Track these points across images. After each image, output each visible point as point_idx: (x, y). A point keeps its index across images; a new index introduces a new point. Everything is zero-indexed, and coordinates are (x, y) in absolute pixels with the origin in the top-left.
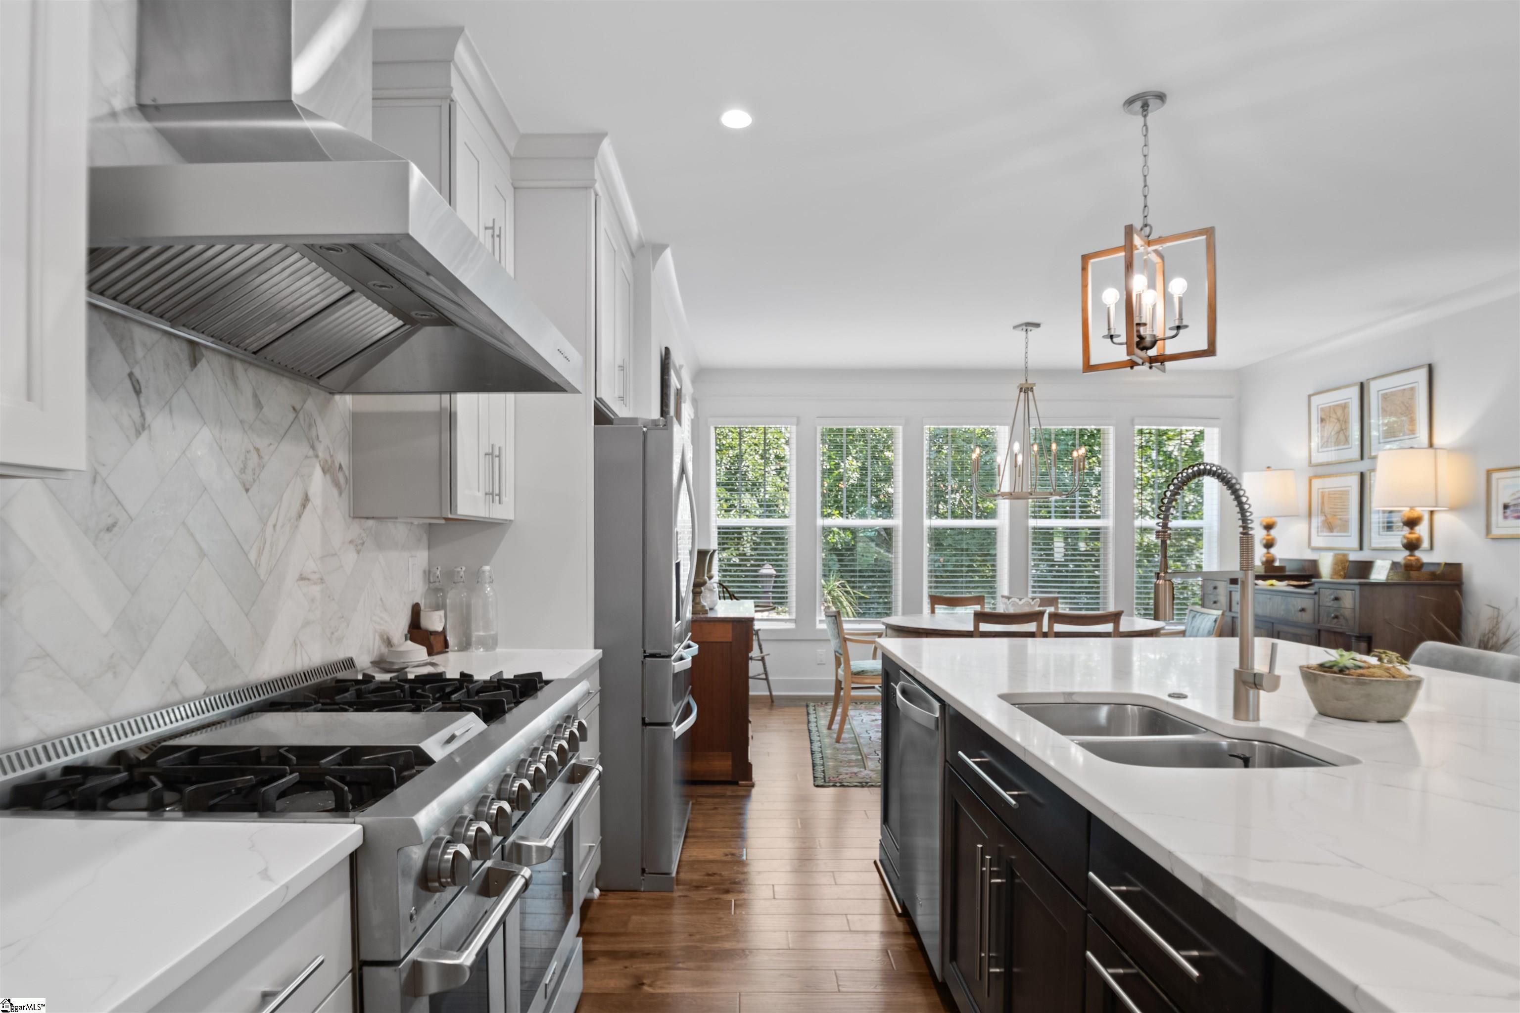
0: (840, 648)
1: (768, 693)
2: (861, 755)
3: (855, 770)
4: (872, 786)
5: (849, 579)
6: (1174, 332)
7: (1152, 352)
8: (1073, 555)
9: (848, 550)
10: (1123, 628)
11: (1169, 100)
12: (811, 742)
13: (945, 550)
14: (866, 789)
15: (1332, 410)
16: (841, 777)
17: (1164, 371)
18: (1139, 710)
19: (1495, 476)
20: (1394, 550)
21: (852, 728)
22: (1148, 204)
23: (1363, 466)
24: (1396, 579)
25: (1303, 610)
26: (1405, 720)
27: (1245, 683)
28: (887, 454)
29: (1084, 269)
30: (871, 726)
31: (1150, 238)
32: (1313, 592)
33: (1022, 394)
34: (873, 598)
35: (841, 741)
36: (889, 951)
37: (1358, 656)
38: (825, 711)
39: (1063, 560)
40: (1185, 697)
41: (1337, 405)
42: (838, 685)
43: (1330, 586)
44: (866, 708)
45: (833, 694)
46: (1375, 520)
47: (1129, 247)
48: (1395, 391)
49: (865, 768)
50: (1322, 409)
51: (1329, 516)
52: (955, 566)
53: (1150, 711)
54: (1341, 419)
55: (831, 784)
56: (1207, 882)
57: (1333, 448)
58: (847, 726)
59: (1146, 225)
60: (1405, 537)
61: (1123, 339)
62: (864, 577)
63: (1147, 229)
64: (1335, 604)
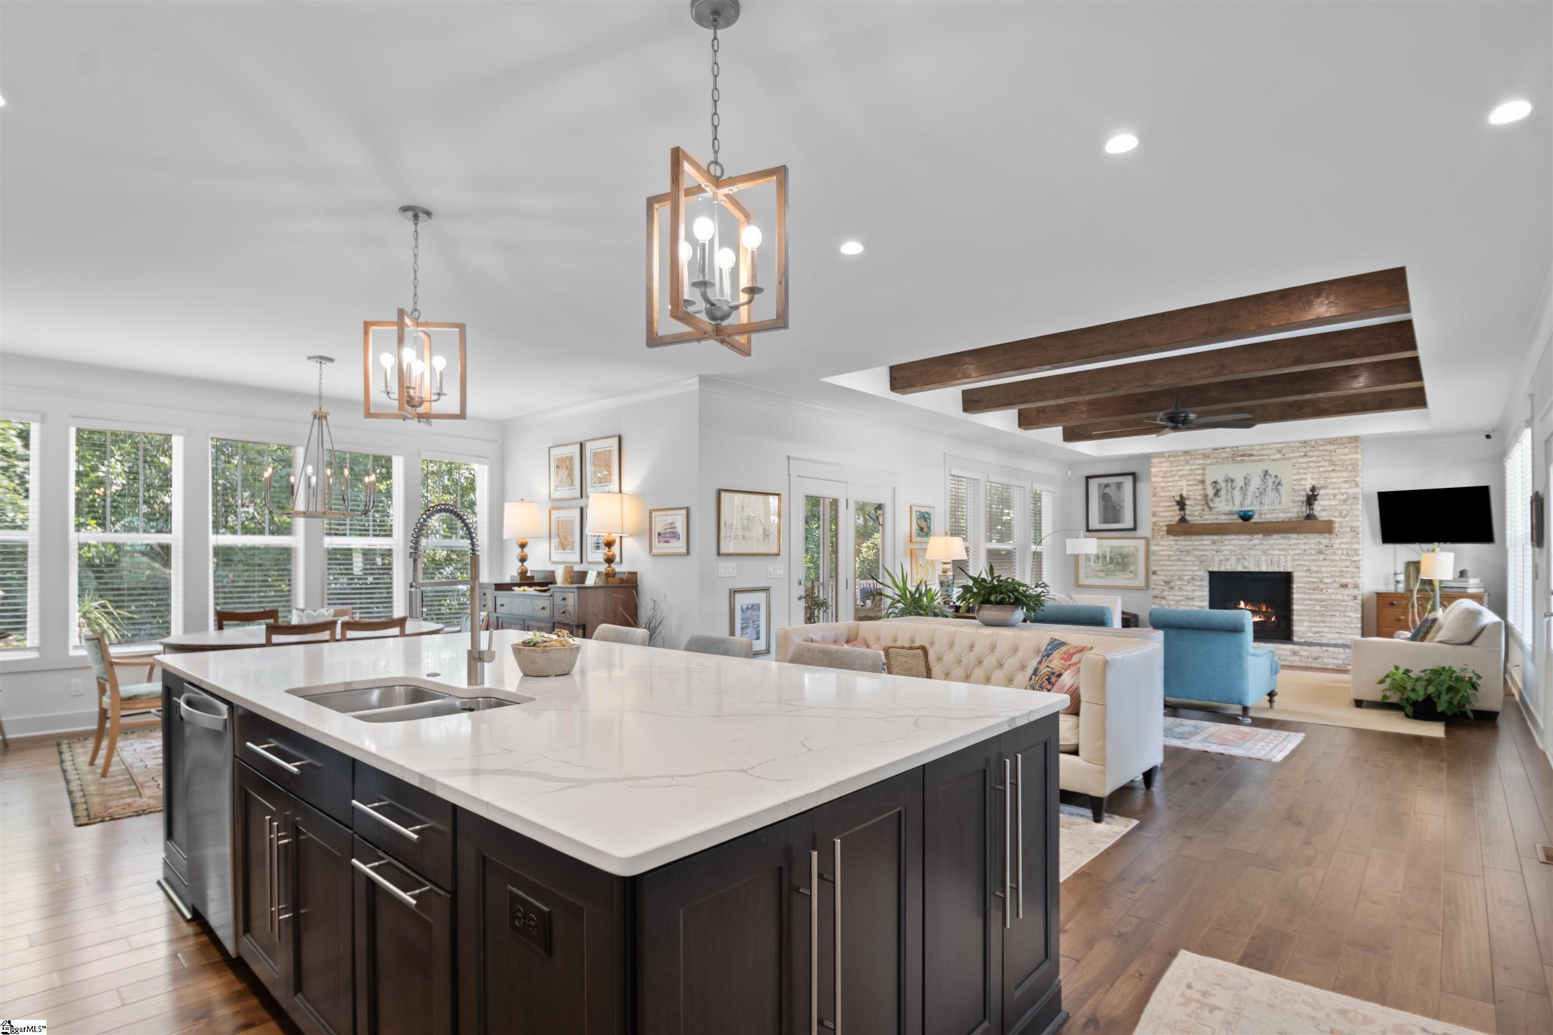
0: (105, 673)
2: (135, 784)
3: (129, 800)
4: (151, 812)
5: (112, 598)
6: (436, 397)
7: (420, 410)
8: (372, 569)
9: (108, 566)
10: (408, 631)
11: (434, 217)
12: (68, 782)
13: (236, 565)
14: (143, 817)
15: (563, 460)
16: (110, 811)
17: (430, 424)
18: (404, 689)
19: (654, 514)
20: (600, 563)
21: (122, 760)
22: (418, 294)
23: (582, 503)
24: (600, 583)
25: (543, 608)
26: (572, 673)
27: (474, 659)
28: (162, 459)
29: (366, 333)
30: (147, 754)
31: (419, 320)
32: (549, 594)
33: (316, 421)
34: (144, 618)
35: (108, 775)
36: (179, 955)
37: (546, 635)
38: (83, 747)
39: (361, 573)
40: (439, 675)
41: (567, 457)
42: (103, 715)
43: (562, 590)
44: (139, 737)
45: (95, 727)
46: (590, 542)
47: (401, 324)
48: (600, 451)
49: (141, 796)
50: (557, 459)
51: (562, 539)
52: (246, 581)
53: (414, 689)
54: (569, 467)
55: (98, 820)
56: (421, 776)
57: (565, 488)
58: (115, 759)
59: (416, 310)
60: (605, 554)
61: (396, 396)
62: (132, 595)
63: (417, 313)
64: (563, 603)
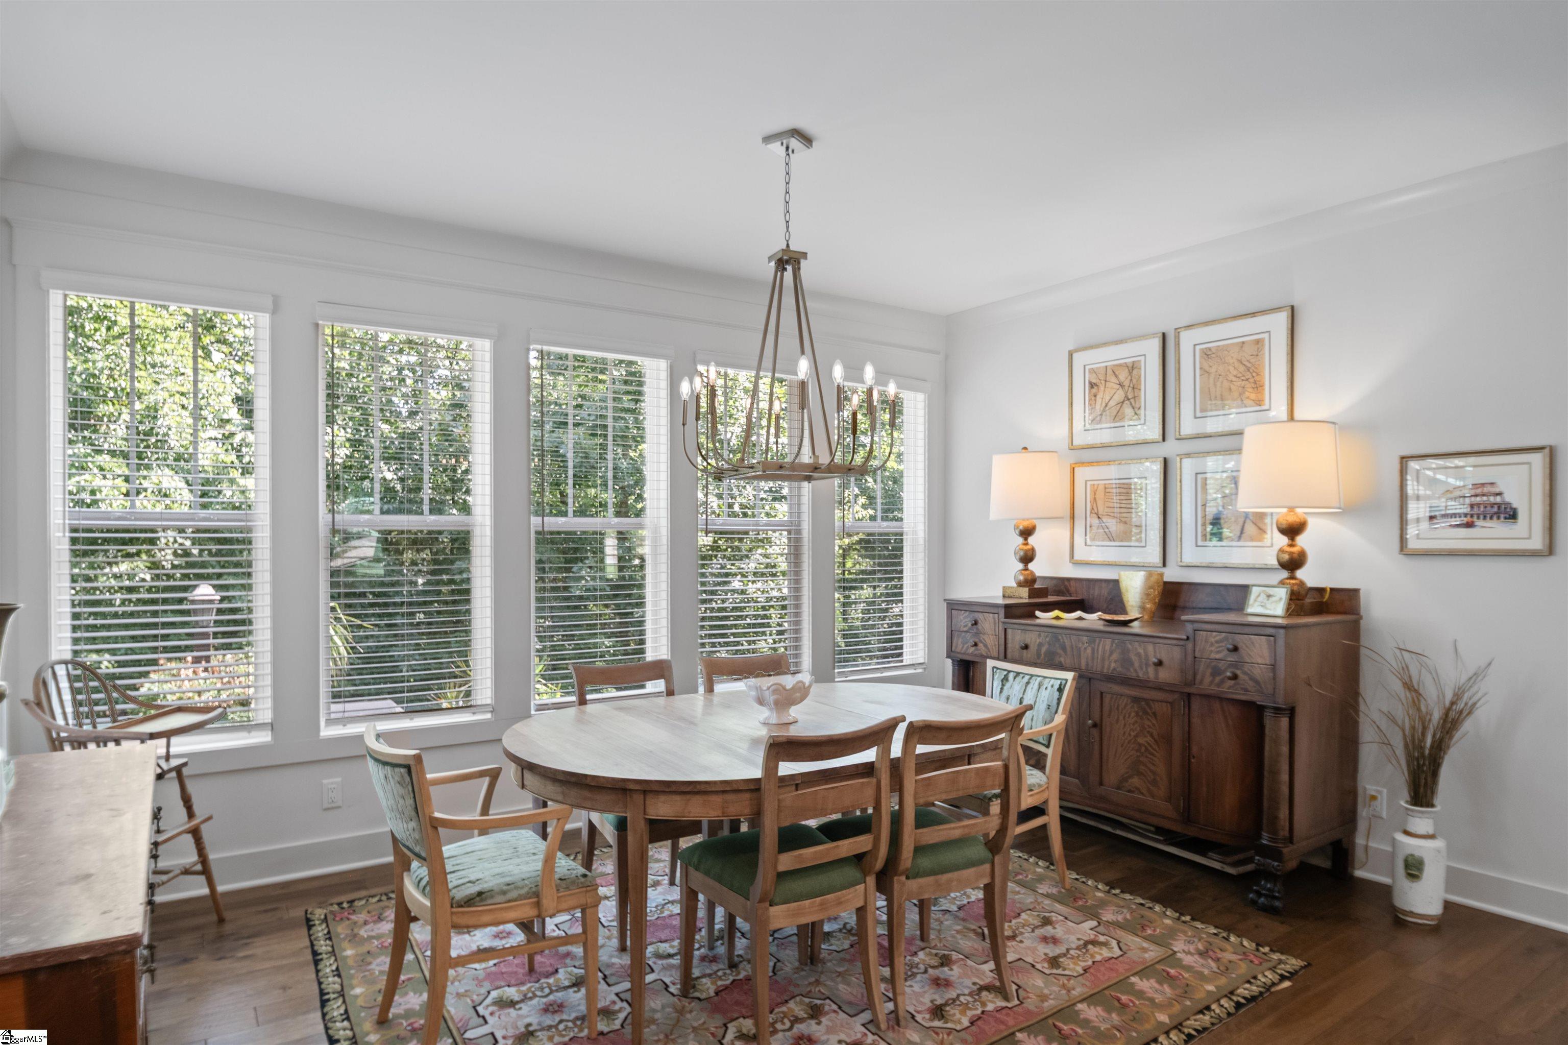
1: (205, 891)
15: (1110, 372)
19: (1413, 466)
23: (1167, 449)
41: (1120, 365)
48: (1228, 345)
50: (1092, 371)
54: (1126, 383)
57: (1108, 425)
60: (1282, 550)
64: (1232, 658)
